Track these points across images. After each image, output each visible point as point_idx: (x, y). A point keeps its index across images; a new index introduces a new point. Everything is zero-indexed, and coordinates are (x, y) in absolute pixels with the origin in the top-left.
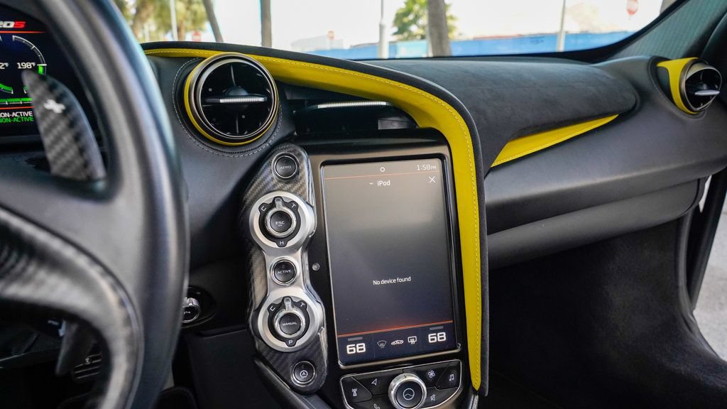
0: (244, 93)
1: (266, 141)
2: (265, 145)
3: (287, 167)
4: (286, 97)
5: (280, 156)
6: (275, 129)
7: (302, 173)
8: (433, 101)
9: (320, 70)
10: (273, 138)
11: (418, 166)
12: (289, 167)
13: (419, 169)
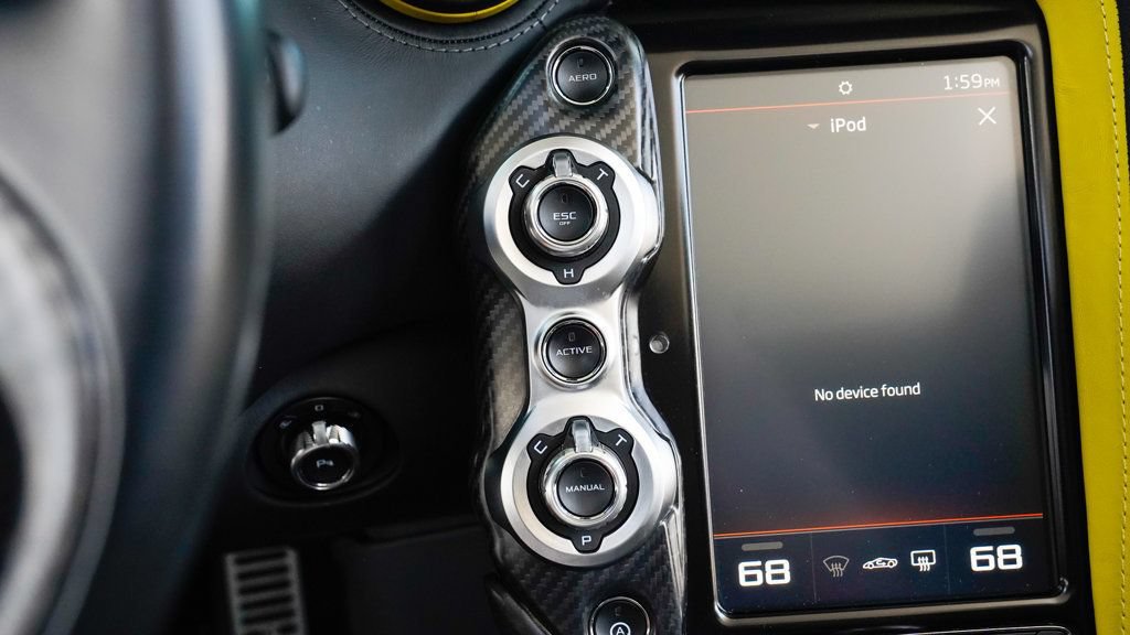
1: (534, 15)
2: (530, 24)
3: (585, 76)
5: (569, 45)
7: (627, 91)
10: (551, 8)
11: (947, 77)
12: (593, 77)
13: (948, 88)
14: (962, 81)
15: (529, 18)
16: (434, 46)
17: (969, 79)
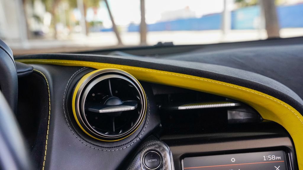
0: (119, 102)
1: (137, 136)
2: (136, 139)
3: (153, 160)
4: (153, 93)
5: (147, 151)
6: (144, 125)
7: (166, 166)
8: (276, 103)
9: (180, 78)
10: (143, 133)
11: (264, 156)
12: (156, 160)
13: (265, 160)
14: (269, 157)
15: (136, 137)
16: (107, 149)
17: (271, 157)
